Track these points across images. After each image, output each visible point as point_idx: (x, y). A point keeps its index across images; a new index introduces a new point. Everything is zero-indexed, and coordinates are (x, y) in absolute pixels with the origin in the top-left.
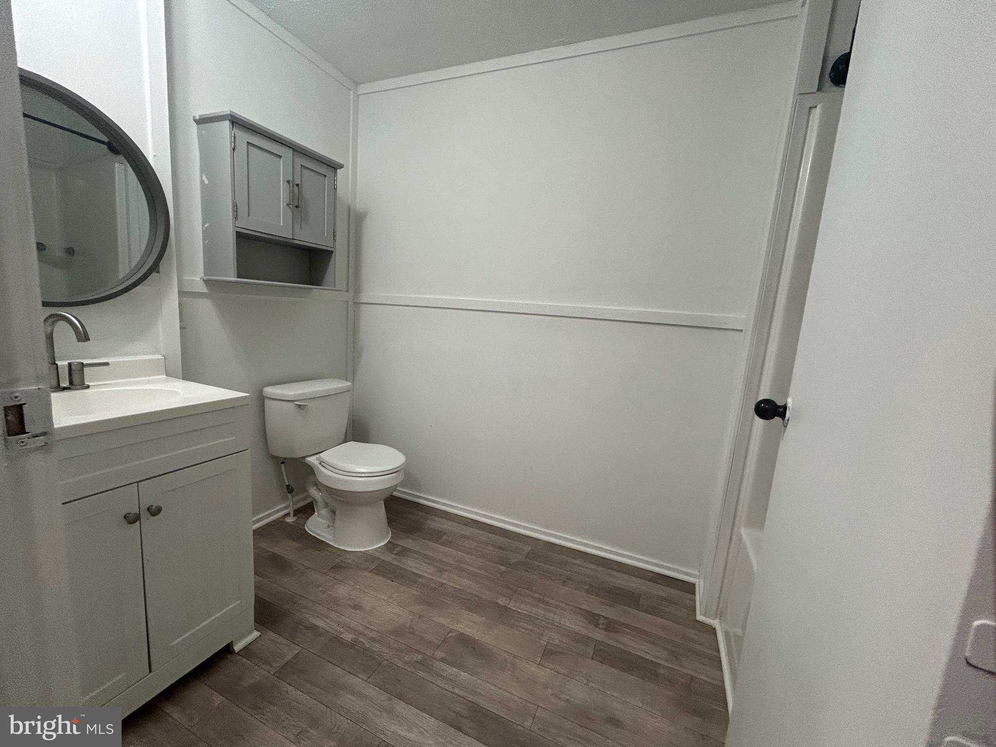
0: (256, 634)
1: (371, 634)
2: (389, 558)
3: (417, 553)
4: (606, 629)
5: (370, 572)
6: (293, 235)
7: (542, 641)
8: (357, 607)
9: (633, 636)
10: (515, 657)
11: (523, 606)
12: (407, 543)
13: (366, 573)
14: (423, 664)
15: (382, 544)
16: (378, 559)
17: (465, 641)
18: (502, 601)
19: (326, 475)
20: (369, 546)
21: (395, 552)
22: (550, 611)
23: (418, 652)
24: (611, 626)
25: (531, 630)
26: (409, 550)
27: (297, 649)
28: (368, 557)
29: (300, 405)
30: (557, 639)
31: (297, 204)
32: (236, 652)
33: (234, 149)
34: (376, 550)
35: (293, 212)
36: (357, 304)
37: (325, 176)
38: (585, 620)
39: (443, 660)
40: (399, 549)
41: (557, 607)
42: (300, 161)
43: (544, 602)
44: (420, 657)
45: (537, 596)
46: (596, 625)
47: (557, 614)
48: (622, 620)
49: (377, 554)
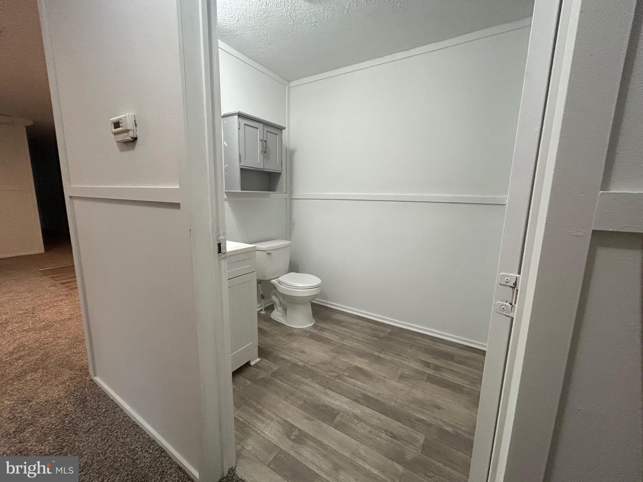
0: (258, 359)
1: (312, 364)
2: (315, 331)
3: (329, 330)
4: (434, 369)
5: (307, 337)
6: (264, 167)
7: (399, 372)
8: (303, 352)
9: (449, 373)
10: (385, 378)
11: (388, 357)
12: (324, 325)
13: (305, 338)
14: (338, 377)
15: (311, 325)
16: (309, 332)
17: (358, 369)
18: (376, 354)
19: (282, 289)
20: (304, 325)
21: (318, 329)
22: (403, 359)
23: (335, 372)
24: (437, 368)
25: (392, 367)
26: (326, 329)
27: (278, 367)
28: (305, 331)
29: (268, 253)
30: (407, 372)
31: (265, 151)
32: (252, 365)
33: (239, 128)
34: (308, 327)
35: (263, 155)
36: (291, 199)
37: (277, 134)
38: (423, 365)
39: (348, 376)
40: (320, 328)
41: (407, 358)
42: (267, 129)
43: (399, 355)
44: (336, 374)
45: (395, 352)
46: (429, 367)
47: (406, 361)
48: (443, 365)
49: (309, 330)
